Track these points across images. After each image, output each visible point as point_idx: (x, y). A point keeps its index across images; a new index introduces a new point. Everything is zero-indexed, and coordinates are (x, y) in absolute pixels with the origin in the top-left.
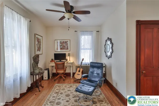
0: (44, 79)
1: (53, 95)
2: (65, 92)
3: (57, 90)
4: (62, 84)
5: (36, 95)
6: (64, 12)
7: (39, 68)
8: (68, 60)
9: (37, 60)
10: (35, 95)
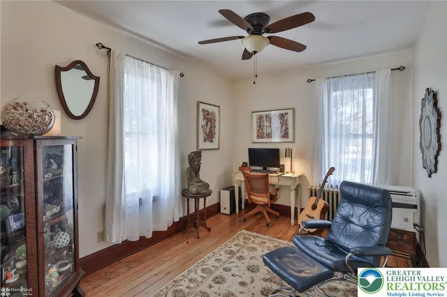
0: (222, 211)
1: (220, 255)
2: (251, 258)
3: (236, 245)
4: (258, 235)
5: (188, 243)
6: (241, 37)
7: (201, 182)
8: (287, 168)
9: (196, 163)
10: (186, 242)
